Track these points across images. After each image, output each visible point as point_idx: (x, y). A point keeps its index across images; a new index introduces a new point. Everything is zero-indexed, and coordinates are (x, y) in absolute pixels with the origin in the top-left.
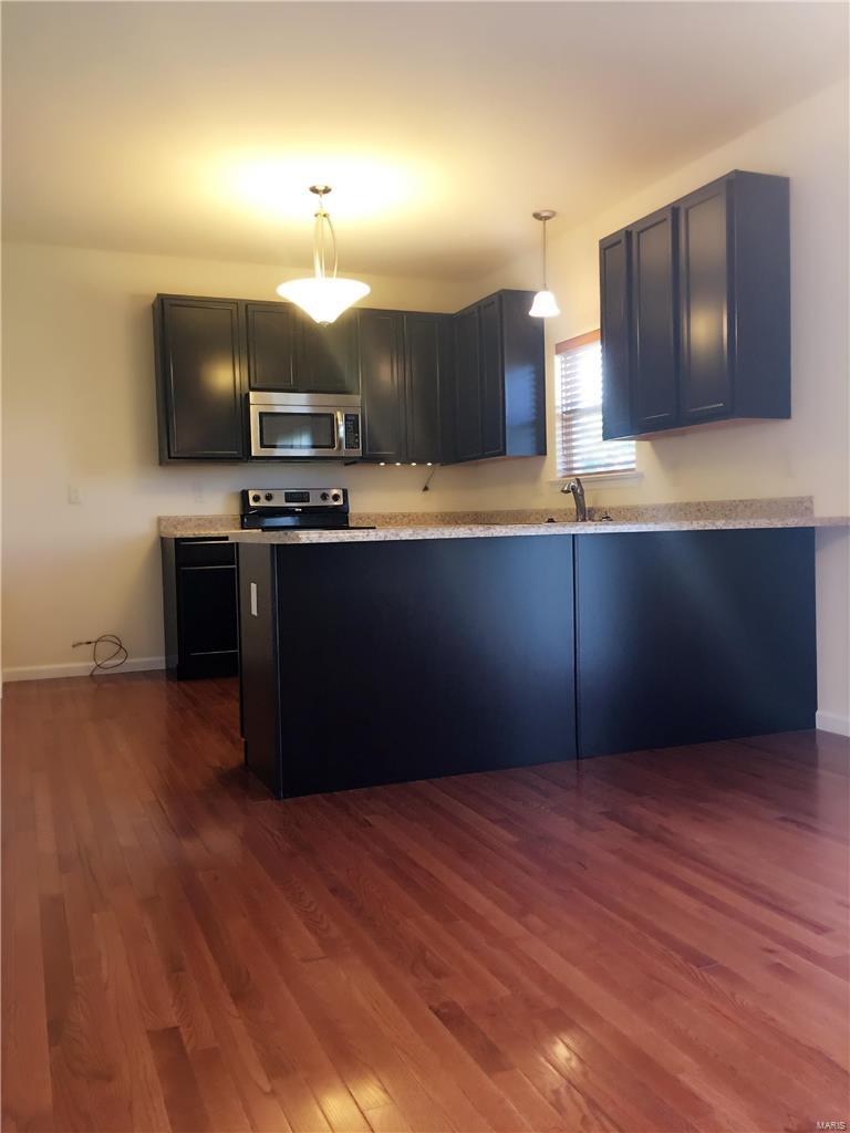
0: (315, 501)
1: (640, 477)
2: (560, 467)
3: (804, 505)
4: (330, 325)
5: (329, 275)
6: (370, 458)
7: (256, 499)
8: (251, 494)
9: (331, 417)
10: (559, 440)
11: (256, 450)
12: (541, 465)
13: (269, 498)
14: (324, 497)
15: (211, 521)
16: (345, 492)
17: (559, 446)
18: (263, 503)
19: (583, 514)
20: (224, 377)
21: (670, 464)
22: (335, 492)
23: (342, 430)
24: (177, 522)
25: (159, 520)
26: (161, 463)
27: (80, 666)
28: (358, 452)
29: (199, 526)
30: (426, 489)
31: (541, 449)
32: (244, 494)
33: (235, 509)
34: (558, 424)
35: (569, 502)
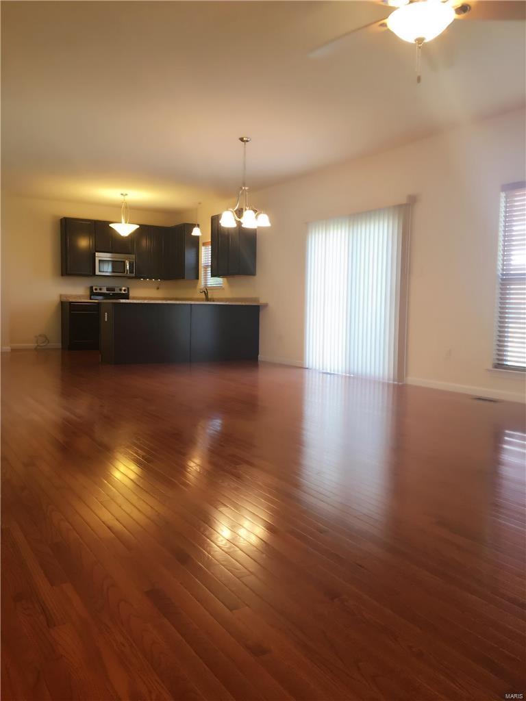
0: (117, 291)
1: (223, 289)
2: (203, 284)
3: (256, 300)
4: (126, 237)
5: (126, 223)
6: (137, 277)
7: (96, 289)
8: (94, 288)
9: (124, 262)
10: (203, 275)
11: (97, 273)
12: (197, 283)
13: (100, 289)
14: (121, 290)
15: (79, 297)
16: (128, 288)
17: (203, 277)
18: (98, 291)
19: (207, 299)
20: (84, 243)
21: (231, 285)
22: (124, 288)
23: (128, 267)
24: (66, 296)
25: (61, 296)
26: (62, 275)
27: (32, 345)
28: (134, 275)
29: (75, 298)
30: (158, 289)
31: (197, 278)
32: (91, 288)
33: (88, 293)
34: (203, 270)
35: (203, 296)
